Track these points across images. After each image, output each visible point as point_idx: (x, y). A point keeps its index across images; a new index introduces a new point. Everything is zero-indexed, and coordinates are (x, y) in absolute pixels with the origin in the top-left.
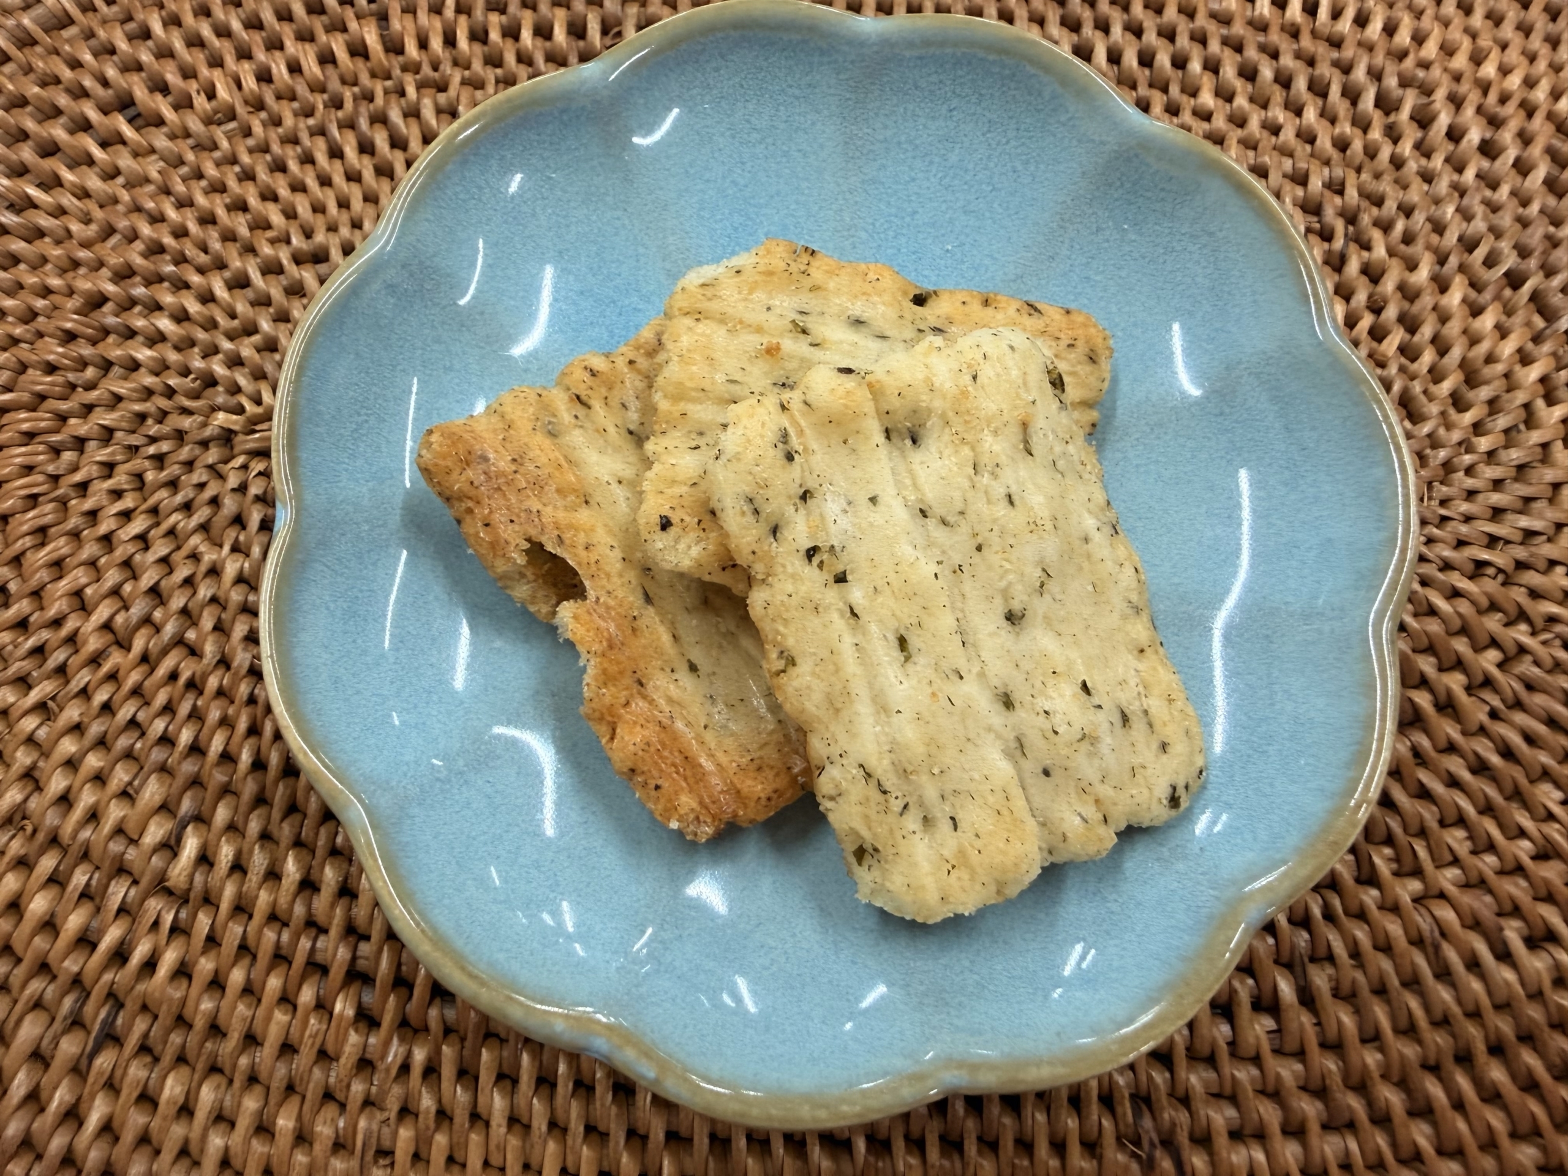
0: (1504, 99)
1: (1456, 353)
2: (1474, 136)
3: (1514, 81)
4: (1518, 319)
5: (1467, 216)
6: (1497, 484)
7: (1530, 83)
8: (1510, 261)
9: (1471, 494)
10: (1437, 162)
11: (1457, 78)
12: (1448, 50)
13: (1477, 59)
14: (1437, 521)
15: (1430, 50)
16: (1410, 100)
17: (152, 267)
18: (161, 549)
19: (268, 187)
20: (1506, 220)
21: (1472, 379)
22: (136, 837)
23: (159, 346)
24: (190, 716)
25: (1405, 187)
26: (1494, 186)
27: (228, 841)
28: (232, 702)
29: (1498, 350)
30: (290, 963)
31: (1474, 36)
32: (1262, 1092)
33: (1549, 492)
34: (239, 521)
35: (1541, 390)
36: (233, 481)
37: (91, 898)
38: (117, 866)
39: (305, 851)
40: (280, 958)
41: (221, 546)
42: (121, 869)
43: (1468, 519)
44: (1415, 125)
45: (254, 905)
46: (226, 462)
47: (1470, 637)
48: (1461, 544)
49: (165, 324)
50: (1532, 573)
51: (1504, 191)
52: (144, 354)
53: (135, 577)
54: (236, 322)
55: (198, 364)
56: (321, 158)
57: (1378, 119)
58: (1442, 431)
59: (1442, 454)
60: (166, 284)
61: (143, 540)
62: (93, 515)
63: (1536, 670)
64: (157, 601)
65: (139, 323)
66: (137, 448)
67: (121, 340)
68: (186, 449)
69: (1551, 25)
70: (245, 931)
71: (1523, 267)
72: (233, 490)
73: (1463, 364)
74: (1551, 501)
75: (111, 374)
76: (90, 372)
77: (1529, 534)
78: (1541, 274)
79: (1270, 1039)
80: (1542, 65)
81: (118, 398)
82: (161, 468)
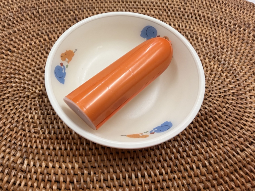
0: (207, 35)
1: (209, 68)
2: (204, 40)
3: (207, 33)
4: (216, 63)
5: (206, 50)
6: (219, 85)
7: (210, 33)
8: (213, 55)
9: (216, 86)
10: (200, 44)
11: (200, 33)
12: (198, 30)
13: (202, 31)
14: (212, 91)
15: (196, 30)
16: (195, 36)
17: (14, 72)
18: (18, 114)
19: (32, 59)
20: (211, 50)
21: (212, 71)
22: (16, 162)
23: (16, 83)
24: (24, 141)
25: (197, 47)
26: (208, 46)
27: (32, 161)
28: (31, 138)
29: (214, 67)
30: (44, 181)
31: (201, 28)
32: (207, 181)
33: (226, 85)
34: (31, 109)
35: (222, 72)
36: (29, 103)
37: (8, 174)
38: (13, 168)
39: (45, 161)
40: (43, 180)
41: (28, 113)
42: (14, 168)
43: (216, 90)
44: (196, 39)
45: (38, 171)
46: (28, 100)
47: (221, 106)
48: (216, 93)
49: (17, 80)
50: (227, 96)
51: (210, 47)
52: (13, 85)
53: (14, 119)
54: (28, 79)
55: (22, 85)
56: (40, 55)
57: (191, 39)
58: (209, 78)
59: (210, 81)
60: (17, 74)
61: (15, 113)
62: (6, 110)
63: (231, 110)
64: (18, 123)
65: (13, 80)
66: (13, 99)
67: (9, 83)
68: (21, 99)
69: (210, 26)
70: (36, 176)
71: (215, 56)
72: (29, 104)
73: (210, 69)
74: (227, 86)
75: (8, 88)
76: (5, 88)
77: (225, 91)
78: (218, 56)
79: (206, 172)
80: (211, 31)
81: (10, 92)
82: (17, 102)
